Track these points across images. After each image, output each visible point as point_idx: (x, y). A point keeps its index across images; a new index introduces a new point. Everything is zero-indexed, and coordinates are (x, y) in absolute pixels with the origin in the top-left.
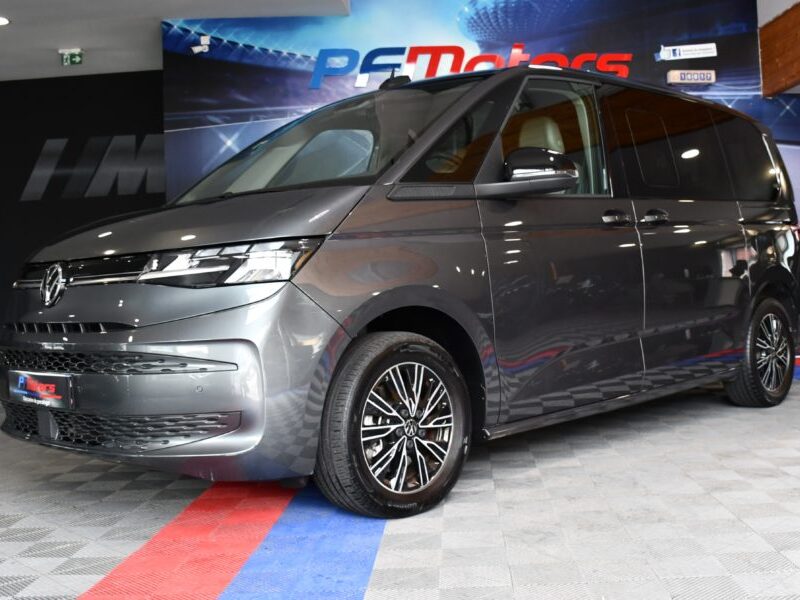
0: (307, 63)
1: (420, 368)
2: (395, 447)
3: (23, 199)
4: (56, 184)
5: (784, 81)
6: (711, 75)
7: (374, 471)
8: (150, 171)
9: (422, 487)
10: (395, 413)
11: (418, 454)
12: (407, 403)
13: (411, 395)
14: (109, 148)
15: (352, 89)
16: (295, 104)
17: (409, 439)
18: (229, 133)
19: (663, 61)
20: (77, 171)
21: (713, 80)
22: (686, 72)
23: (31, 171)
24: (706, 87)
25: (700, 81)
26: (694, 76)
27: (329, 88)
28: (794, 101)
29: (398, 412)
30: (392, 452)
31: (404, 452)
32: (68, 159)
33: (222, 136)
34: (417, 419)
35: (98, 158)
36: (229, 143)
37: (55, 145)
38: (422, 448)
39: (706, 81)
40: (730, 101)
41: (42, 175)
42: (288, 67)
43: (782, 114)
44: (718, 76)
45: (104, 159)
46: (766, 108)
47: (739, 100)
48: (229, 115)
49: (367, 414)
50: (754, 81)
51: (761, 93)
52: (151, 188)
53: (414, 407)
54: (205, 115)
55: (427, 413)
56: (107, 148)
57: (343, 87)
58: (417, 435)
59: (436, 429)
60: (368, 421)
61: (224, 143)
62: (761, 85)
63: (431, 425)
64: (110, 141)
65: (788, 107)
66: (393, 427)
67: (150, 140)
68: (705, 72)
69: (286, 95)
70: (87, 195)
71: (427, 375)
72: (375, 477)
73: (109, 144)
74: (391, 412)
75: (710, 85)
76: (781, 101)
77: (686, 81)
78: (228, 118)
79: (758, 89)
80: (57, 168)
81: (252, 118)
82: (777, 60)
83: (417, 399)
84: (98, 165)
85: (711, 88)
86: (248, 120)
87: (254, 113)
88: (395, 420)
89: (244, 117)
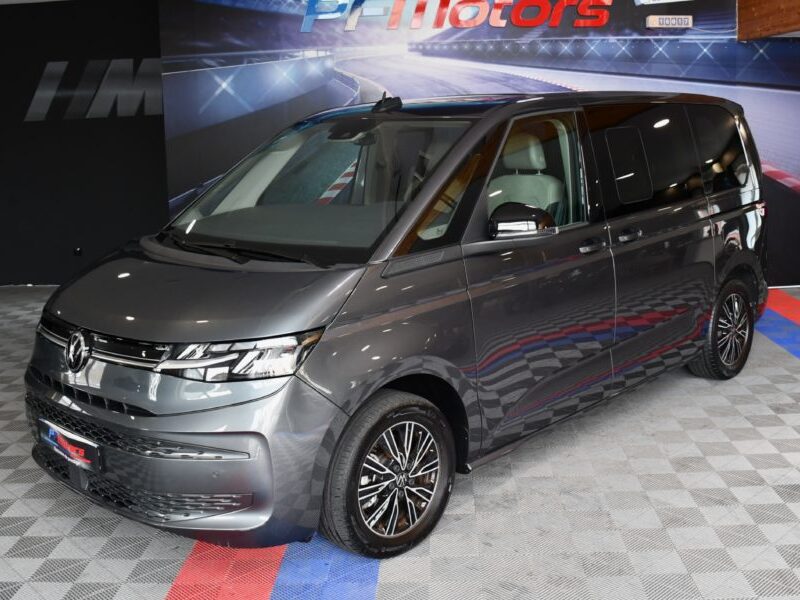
0: (298, 7)
1: (410, 425)
2: (388, 500)
3: (27, 119)
4: (58, 106)
5: (759, 31)
6: (687, 21)
7: (369, 523)
8: (148, 94)
9: (412, 527)
10: (388, 471)
11: (408, 500)
12: (398, 459)
13: (402, 450)
14: (108, 72)
15: (341, 32)
16: (287, 47)
17: (401, 489)
18: (224, 76)
19: (643, 5)
20: (77, 93)
21: (690, 25)
22: (665, 17)
23: (34, 92)
24: (683, 31)
25: (677, 26)
26: (671, 21)
27: (321, 32)
28: (768, 44)
29: (391, 469)
30: (385, 505)
31: (396, 503)
32: (68, 81)
33: (218, 79)
34: (407, 471)
35: (97, 81)
36: (224, 85)
37: (57, 67)
38: (411, 494)
39: (683, 26)
40: (705, 45)
41: (44, 96)
42: (280, 11)
43: (755, 58)
44: (694, 20)
45: (104, 81)
46: (741, 51)
47: (715, 44)
48: (223, 58)
49: (363, 475)
50: (729, 26)
51: (736, 37)
52: (150, 110)
53: (405, 462)
54: (200, 58)
55: (416, 463)
56: (105, 72)
57: (333, 30)
58: (407, 484)
59: (424, 476)
60: (364, 480)
61: (220, 86)
62: (737, 29)
63: (420, 473)
64: (108, 65)
65: (761, 51)
66: (386, 483)
67: (147, 64)
68: (683, 17)
69: (278, 38)
70: (88, 117)
71: (417, 429)
72: (370, 528)
73: (107, 68)
74: (383, 470)
75: (687, 29)
76: (756, 45)
77: (664, 26)
78: (222, 61)
79: (733, 33)
80: (59, 88)
81: (246, 61)
82: (754, 9)
83: (407, 455)
84: (98, 87)
85: (689, 32)
86: (241, 63)
87: (249, 56)
88: (388, 477)
89: (238, 60)
